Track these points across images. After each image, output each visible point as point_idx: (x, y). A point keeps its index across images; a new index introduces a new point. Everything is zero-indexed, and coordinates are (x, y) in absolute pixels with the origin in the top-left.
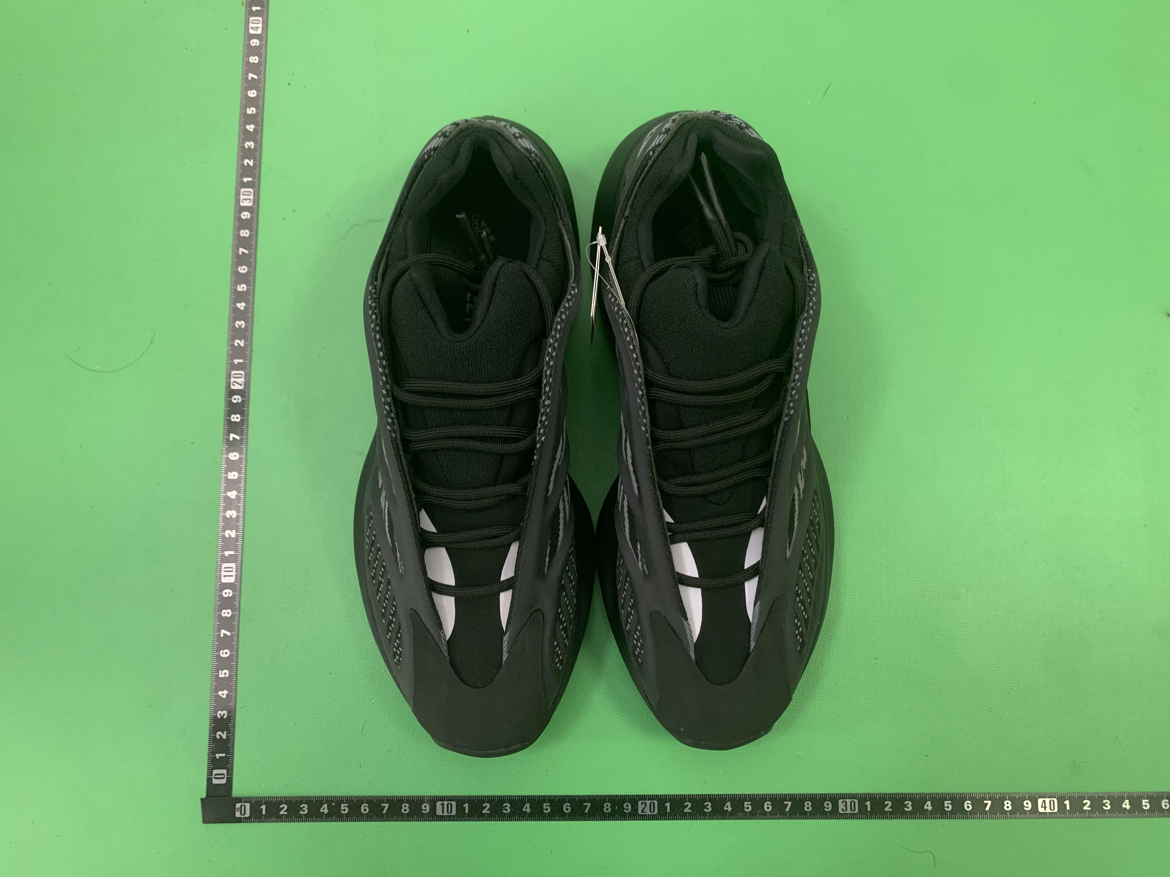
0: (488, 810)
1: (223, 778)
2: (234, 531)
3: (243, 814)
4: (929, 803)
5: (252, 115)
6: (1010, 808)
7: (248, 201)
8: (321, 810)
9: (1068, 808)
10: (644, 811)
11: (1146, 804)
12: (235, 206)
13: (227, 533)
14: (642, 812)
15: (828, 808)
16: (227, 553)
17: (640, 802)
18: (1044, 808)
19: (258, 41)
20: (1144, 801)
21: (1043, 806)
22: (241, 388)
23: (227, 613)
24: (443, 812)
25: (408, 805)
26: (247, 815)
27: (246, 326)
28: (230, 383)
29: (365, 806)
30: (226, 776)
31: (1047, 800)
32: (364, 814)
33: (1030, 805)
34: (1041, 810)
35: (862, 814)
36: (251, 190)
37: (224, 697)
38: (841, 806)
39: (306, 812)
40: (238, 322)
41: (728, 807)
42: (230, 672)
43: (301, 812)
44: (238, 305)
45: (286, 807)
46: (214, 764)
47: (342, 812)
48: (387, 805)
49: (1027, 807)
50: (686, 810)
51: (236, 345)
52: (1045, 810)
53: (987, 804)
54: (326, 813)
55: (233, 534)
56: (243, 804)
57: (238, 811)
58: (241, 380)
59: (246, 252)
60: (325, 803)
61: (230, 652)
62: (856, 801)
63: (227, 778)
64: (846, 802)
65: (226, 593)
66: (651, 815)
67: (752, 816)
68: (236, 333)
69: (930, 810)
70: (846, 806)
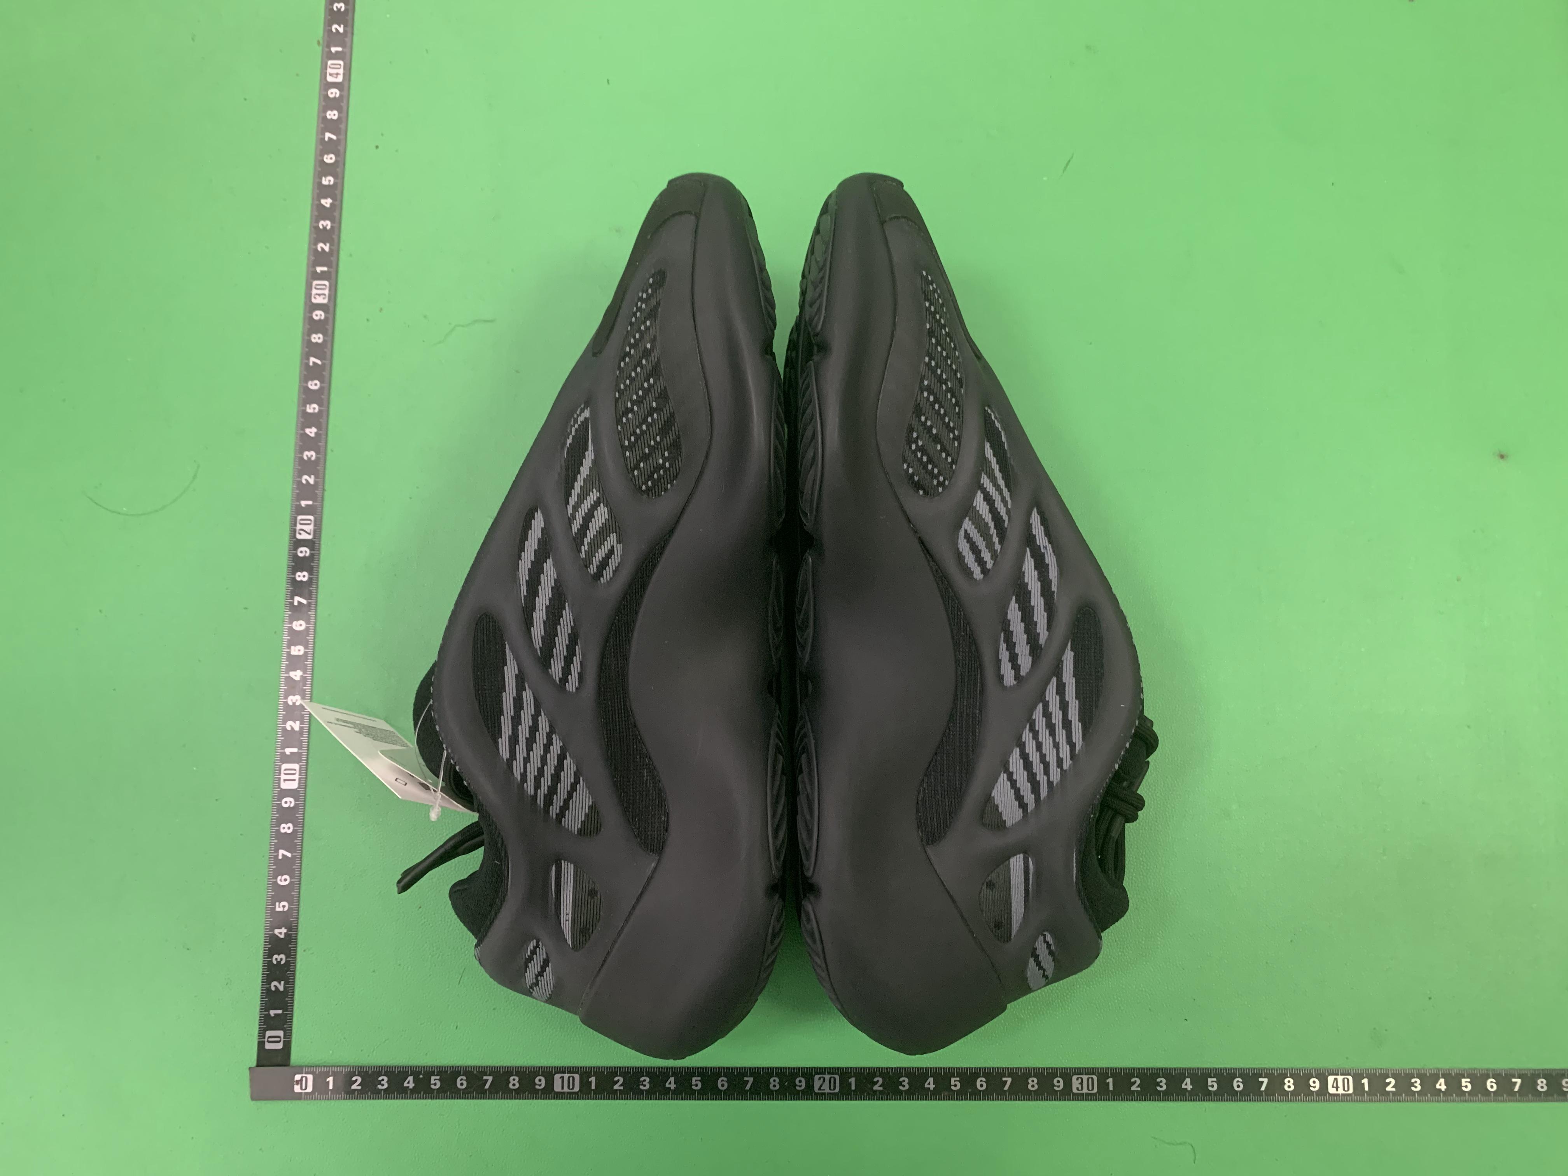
0: (621, 1086)
1: (279, 1042)
2: (298, 722)
3: (304, 1088)
4: (1188, 1080)
5: (329, 186)
6: (1292, 1088)
7: (322, 296)
8: (406, 1084)
9: (1366, 1088)
10: (822, 1088)
11: (1466, 1084)
12: (306, 303)
13: (289, 725)
14: (820, 1089)
15: (1059, 1087)
16: (288, 751)
17: (817, 1077)
18: (1335, 1089)
19: (337, 91)
20: (1463, 1080)
21: (1335, 1085)
22: (310, 537)
23: (286, 828)
24: (563, 1088)
25: (517, 1079)
26: (310, 1089)
27: (317, 458)
28: (295, 531)
29: (461, 1080)
30: (282, 1040)
31: (1340, 1078)
32: (460, 1090)
33: (1317, 1085)
34: (1332, 1091)
35: (1103, 1094)
36: (326, 283)
37: (282, 936)
38: (1075, 1084)
39: (386, 1086)
40: (306, 453)
41: (930, 1084)
42: (289, 905)
43: (380, 1087)
44: (308, 431)
45: (359, 1080)
46: (267, 1023)
47: (433, 1087)
48: (490, 1078)
49: (1315, 1087)
50: (876, 1088)
51: (304, 482)
52: (1337, 1090)
53: (1262, 1082)
54: (411, 1087)
55: (296, 726)
56: (304, 1075)
57: (297, 1084)
58: (310, 528)
59: (319, 362)
60: (411, 1075)
61: (291, 879)
62: (1095, 1077)
63: (284, 1041)
64: (1082, 1079)
65: (286, 802)
66: (831, 1093)
67: (961, 1095)
68: (304, 467)
69: (1189, 1089)
70: (1081, 1083)
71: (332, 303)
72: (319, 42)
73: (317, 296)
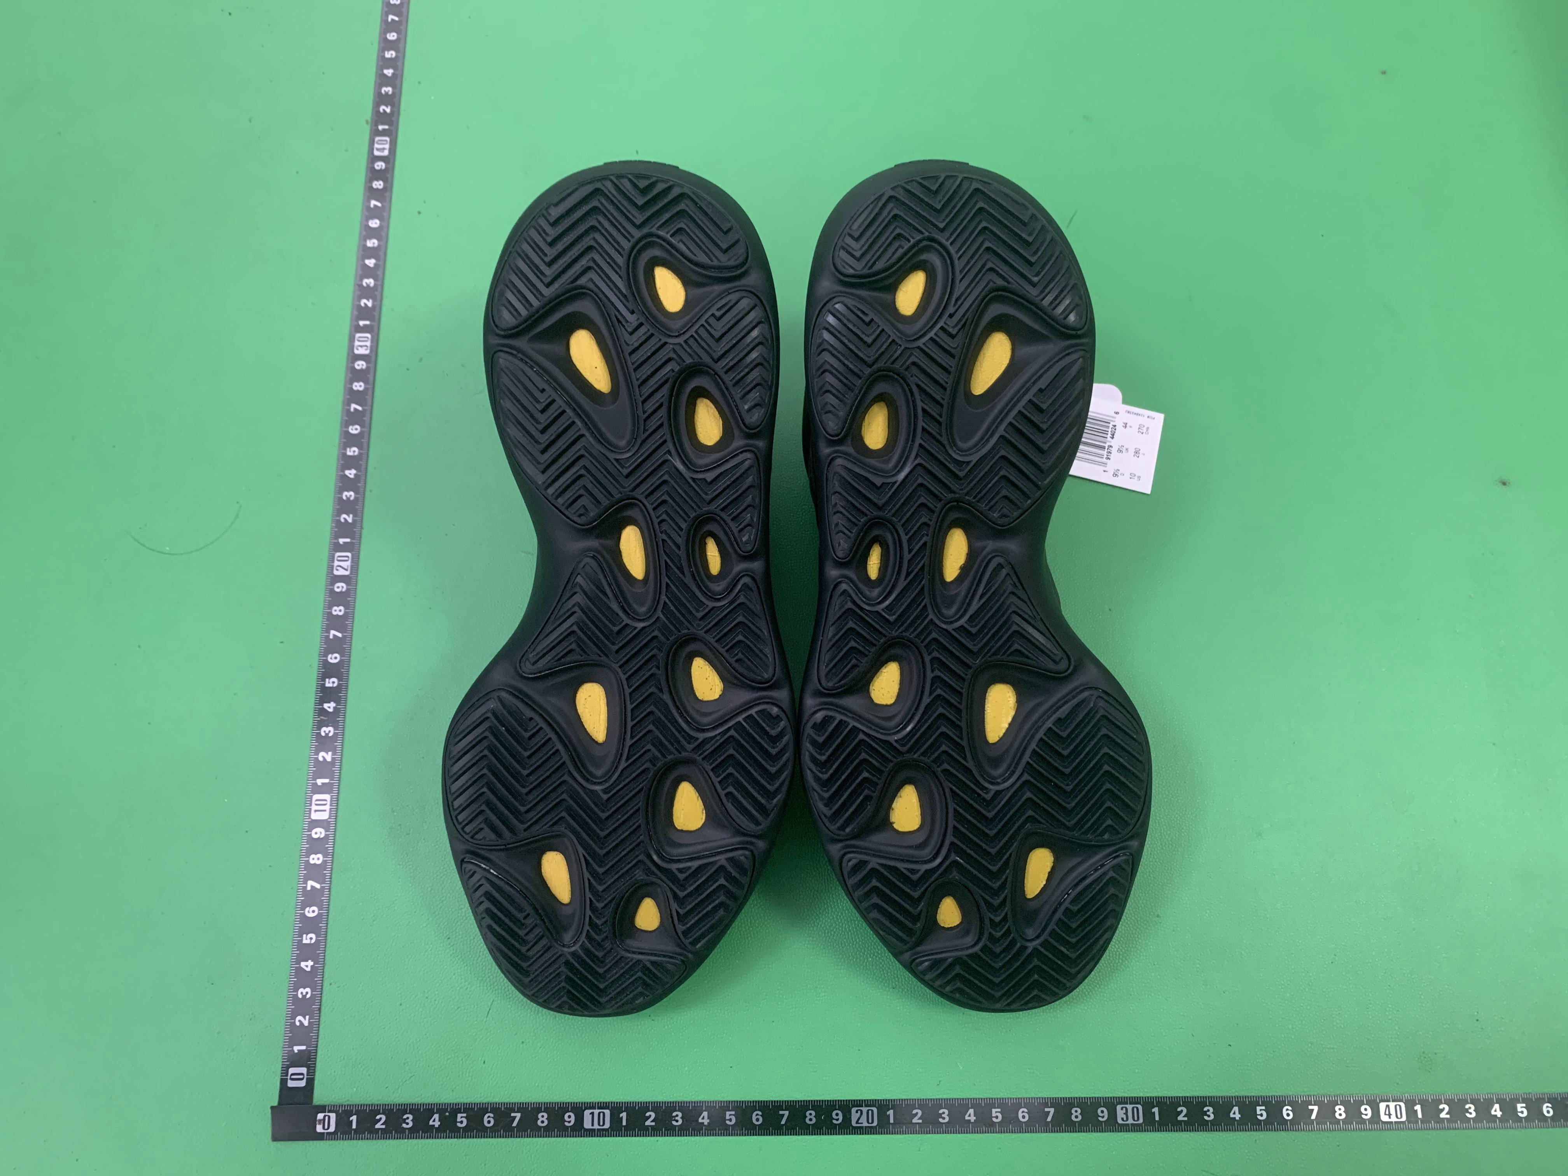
0: (652, 1122)
1: (302, 1079)
2: (330, 753)
3: (326, 1127)
4: (1236, 1109)
5: (374, 248)
6: (1344, 1116)
7: (365, 348)
8: (431, 1123)
9: (1420, 1116)
10: (860, 1122)
11: (1522, 1110)
12: (348, 354)
13: (322, 755)
14: (857, 1122)
15: (1103, 1117)
16: (320, 782)
17: (854, 1110)
18: (1388, 1117)
19: (383, 164)
20: (1519, 1105)
21: (1387, 1113)
22: (347, 573)
23: (316, 859)
24: (593, 1125)
25: (546, 1115)
26: (332, 1129)
27: (356, 499)
28: (332, 567)
29: (488, 1117)
30: (306, 1076)
31: (1392, 1104)
32: (487, 1128)
33: (1369, 1111)
34: (1384, 1118)
35: (1149, 1124)
36: (369, 335)
37: (308, 969)
38: (1120, 1114)
39: (411, 1125)
40: (346, 493)
41: (971, 1116)
42: (317, 937)
43: (404, 1125)
44: (347, 472)
45: (384, 1118)
46: (291, 1059)
47: (459, 1125)
48: (519, 1115)
49: (1366, 1115)
50: (915, 1121)
51: (343, 520)
53: (1313, 1110)
54: (436, 1126)
55: (329, 757)
56: (327, 1114)
57: (320, 1125)
58: (347, 564)
59: (360, 408)
60: (436, 1113)
61: (319, 910)
62: (1140, 1107)
63: (308, 1078)
64: (1127, 1109)
65: (316, 833)
66: (869, 1127)
67: (1002, 1128)
68: (343, 506)
69: (1237, 1119)
70: (1126, 1113)
71: (374, 353)
72: (367, 121)
73: (359, 348)
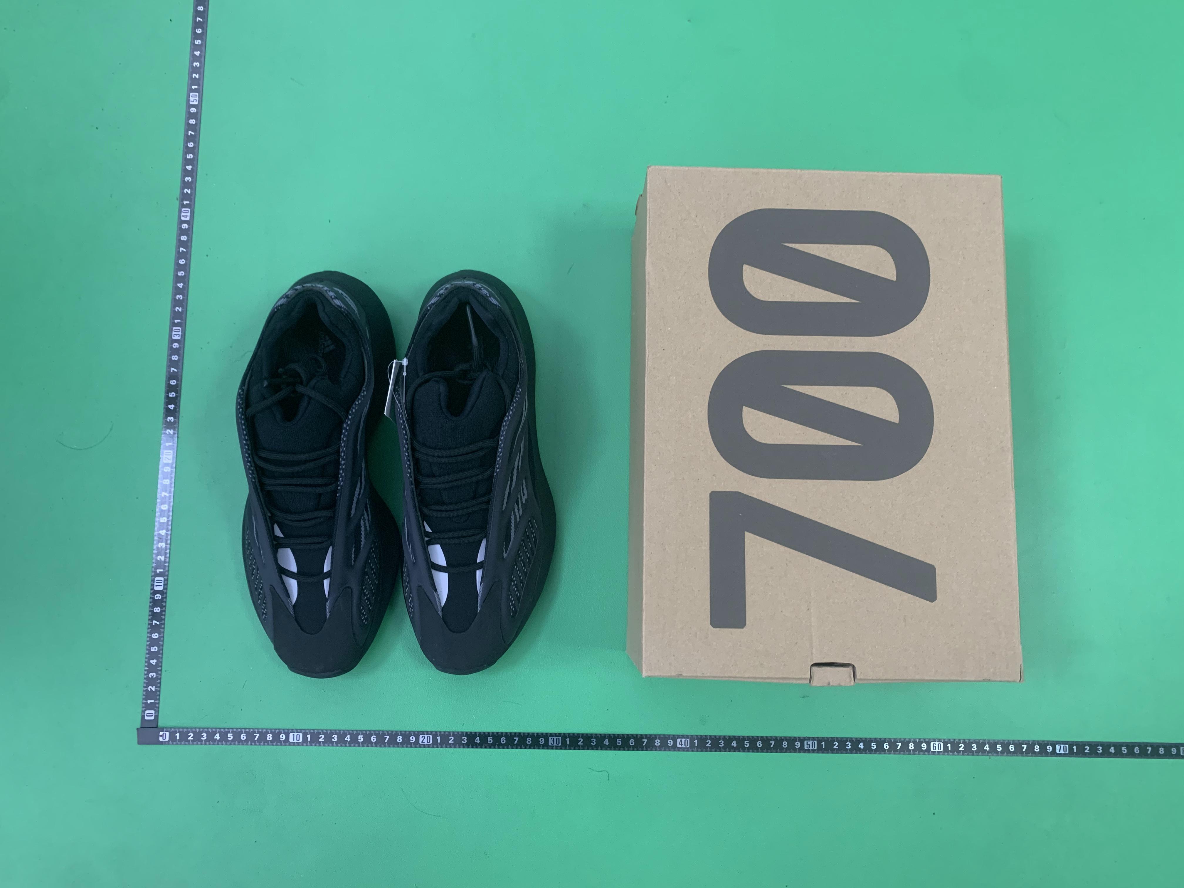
0: (323, 739)
1: (152, 716)
2: (163, 556)
3: (164, 738)
4: (607, 740)
5: (182, 276)
6: (659, 744)
7: (178, 336)
8: (215, 737)
9: (696, 745)
10: (423, 742)
11: (747, 744)
12: (169, 340)
13: (159, 557)
15: (542, 742)
16: (158, 571)
17: (421, 736)
18: (680, 745)
19: (187, 225)
20: (745, 742)
21: (680, 743)
22: (170, 462)
23: (157, 610)
24: (295, 740)
25: (271, 735)
26: (167, 739)
27: (174, 421)
28: (162, 458)
29: (243, 735)
30: (154, 715)
31: (683, 740)
32: (242, 740)
33: (672, 743)
34: (679, 746)
35: (564, 746)
36: (180, 328)
37: (154, 664)
38: (550, 741)
39: (205, 738)
40: (169, 418)
41: (478, 740)
42: (158, 648)
44: (169, 406)
45: (192, 734)
46: (146, 707)
47: (229, 739)
48: (258, 735)
49: (670, 744)
50: (450, 742)
51: (167, 433)
52: (681, 746)
53: (644, 741)
54: (218, 739)
55: (163, 558)
56: (164, 732)
57: (161, 737)
58: (170, 457)
59: (176, 370)
60: (218, 733)
61: (159, 635)
62: (560, 738)
64: (554, 739)
65: (157, 597)
66: (428, 744)
67: (493, 746)
68: (167, 425)
69: (607, 744)
70: (553, 741)
71: (183, 339)
72: (177, 199)
73: (175, 336)
